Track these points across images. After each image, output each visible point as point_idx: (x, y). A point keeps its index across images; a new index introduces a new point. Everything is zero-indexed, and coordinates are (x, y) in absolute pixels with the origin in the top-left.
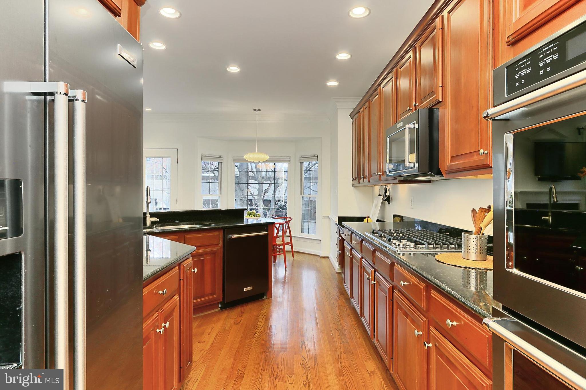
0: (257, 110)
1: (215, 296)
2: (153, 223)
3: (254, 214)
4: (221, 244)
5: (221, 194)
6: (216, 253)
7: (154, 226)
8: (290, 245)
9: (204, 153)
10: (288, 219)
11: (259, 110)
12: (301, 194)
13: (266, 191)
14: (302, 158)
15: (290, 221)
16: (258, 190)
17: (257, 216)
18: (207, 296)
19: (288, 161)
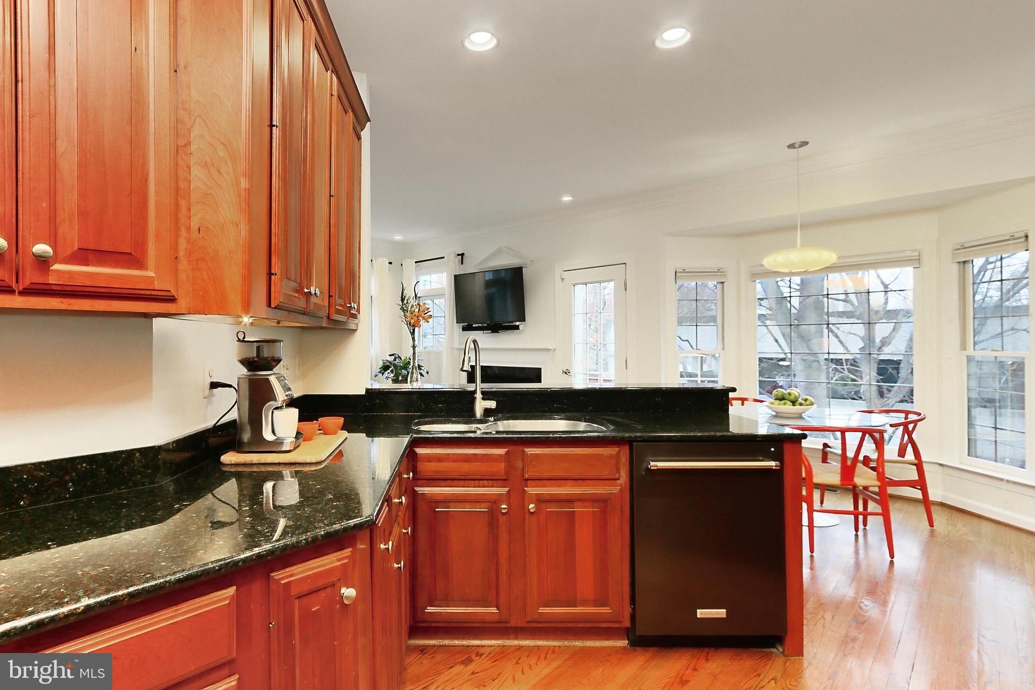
0: (797, 145)
1: (606, 610)
2: (488, 412)
3: (792, 397)
4: (624, 477)
5: (723, 349)
6: (609, 501)
7: (492, 419)
8: (919, 487)
9: (680, 264)
10: (912, 417)
11: (804, 144)
12: (964, 347)
13: (885, 342)
14: (964, 248)
15: (916, 422)
16: (862, 339)
17: (801, 404)
18: (584, 603)
19: (916, 261)
